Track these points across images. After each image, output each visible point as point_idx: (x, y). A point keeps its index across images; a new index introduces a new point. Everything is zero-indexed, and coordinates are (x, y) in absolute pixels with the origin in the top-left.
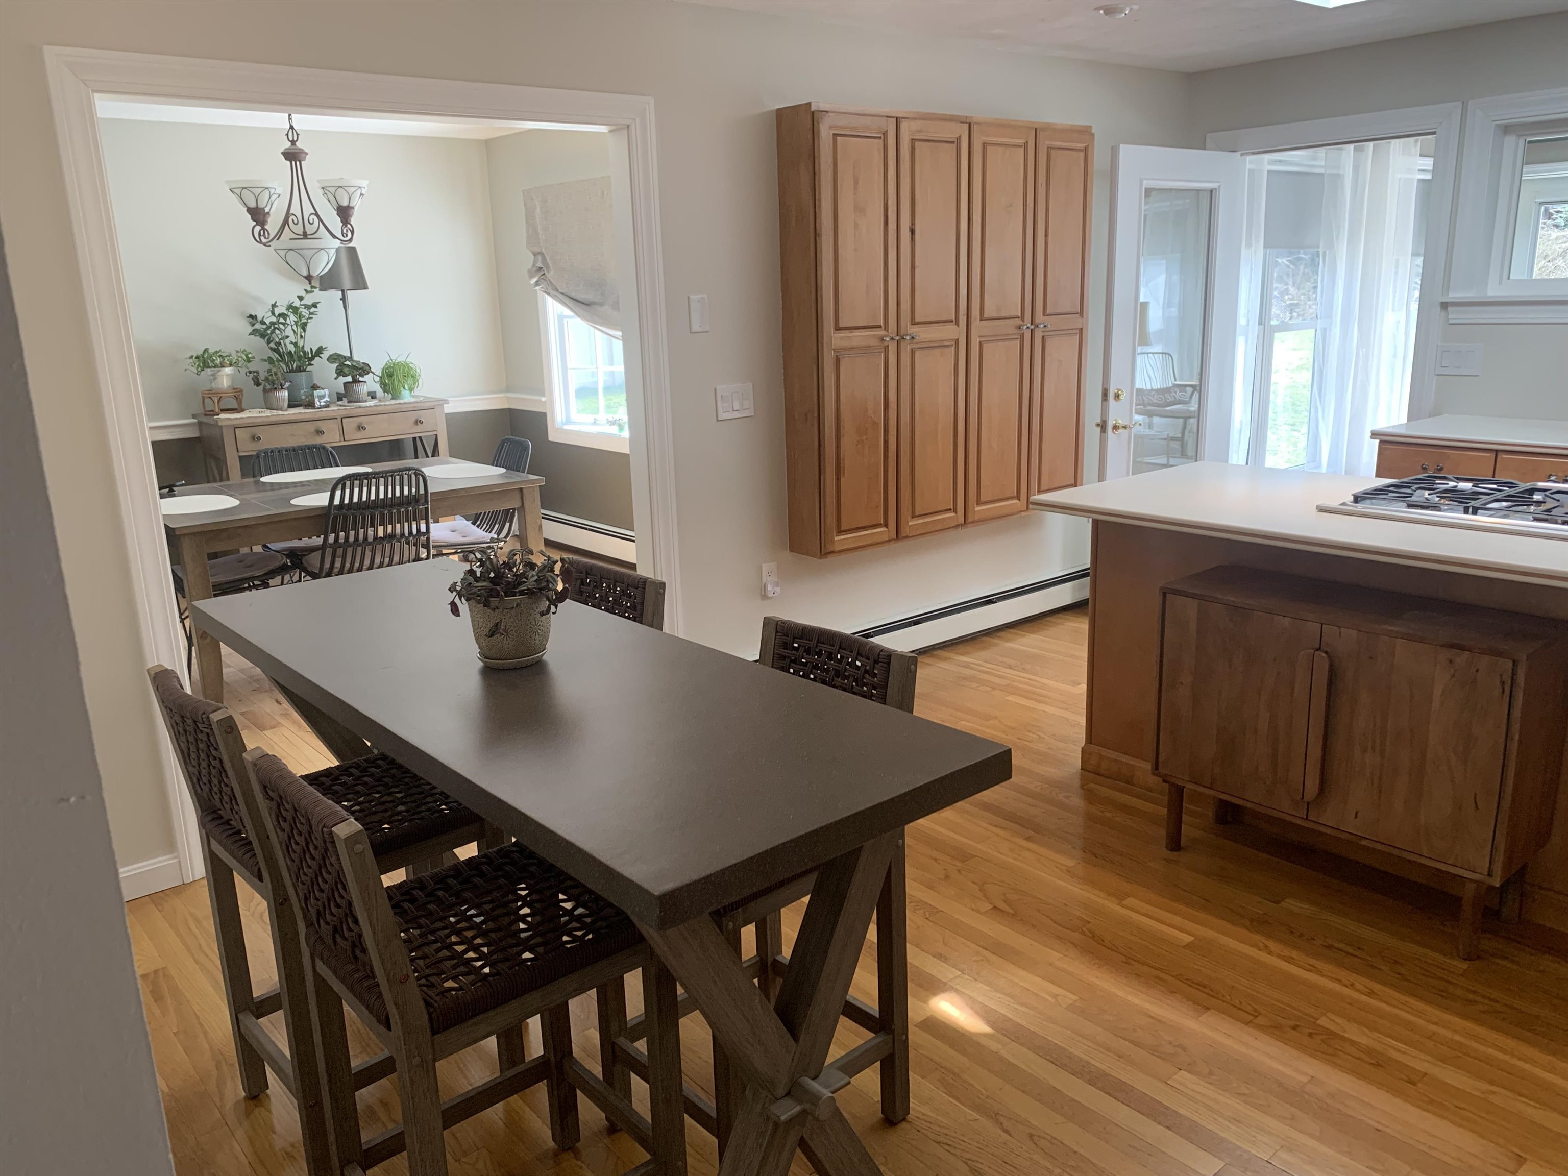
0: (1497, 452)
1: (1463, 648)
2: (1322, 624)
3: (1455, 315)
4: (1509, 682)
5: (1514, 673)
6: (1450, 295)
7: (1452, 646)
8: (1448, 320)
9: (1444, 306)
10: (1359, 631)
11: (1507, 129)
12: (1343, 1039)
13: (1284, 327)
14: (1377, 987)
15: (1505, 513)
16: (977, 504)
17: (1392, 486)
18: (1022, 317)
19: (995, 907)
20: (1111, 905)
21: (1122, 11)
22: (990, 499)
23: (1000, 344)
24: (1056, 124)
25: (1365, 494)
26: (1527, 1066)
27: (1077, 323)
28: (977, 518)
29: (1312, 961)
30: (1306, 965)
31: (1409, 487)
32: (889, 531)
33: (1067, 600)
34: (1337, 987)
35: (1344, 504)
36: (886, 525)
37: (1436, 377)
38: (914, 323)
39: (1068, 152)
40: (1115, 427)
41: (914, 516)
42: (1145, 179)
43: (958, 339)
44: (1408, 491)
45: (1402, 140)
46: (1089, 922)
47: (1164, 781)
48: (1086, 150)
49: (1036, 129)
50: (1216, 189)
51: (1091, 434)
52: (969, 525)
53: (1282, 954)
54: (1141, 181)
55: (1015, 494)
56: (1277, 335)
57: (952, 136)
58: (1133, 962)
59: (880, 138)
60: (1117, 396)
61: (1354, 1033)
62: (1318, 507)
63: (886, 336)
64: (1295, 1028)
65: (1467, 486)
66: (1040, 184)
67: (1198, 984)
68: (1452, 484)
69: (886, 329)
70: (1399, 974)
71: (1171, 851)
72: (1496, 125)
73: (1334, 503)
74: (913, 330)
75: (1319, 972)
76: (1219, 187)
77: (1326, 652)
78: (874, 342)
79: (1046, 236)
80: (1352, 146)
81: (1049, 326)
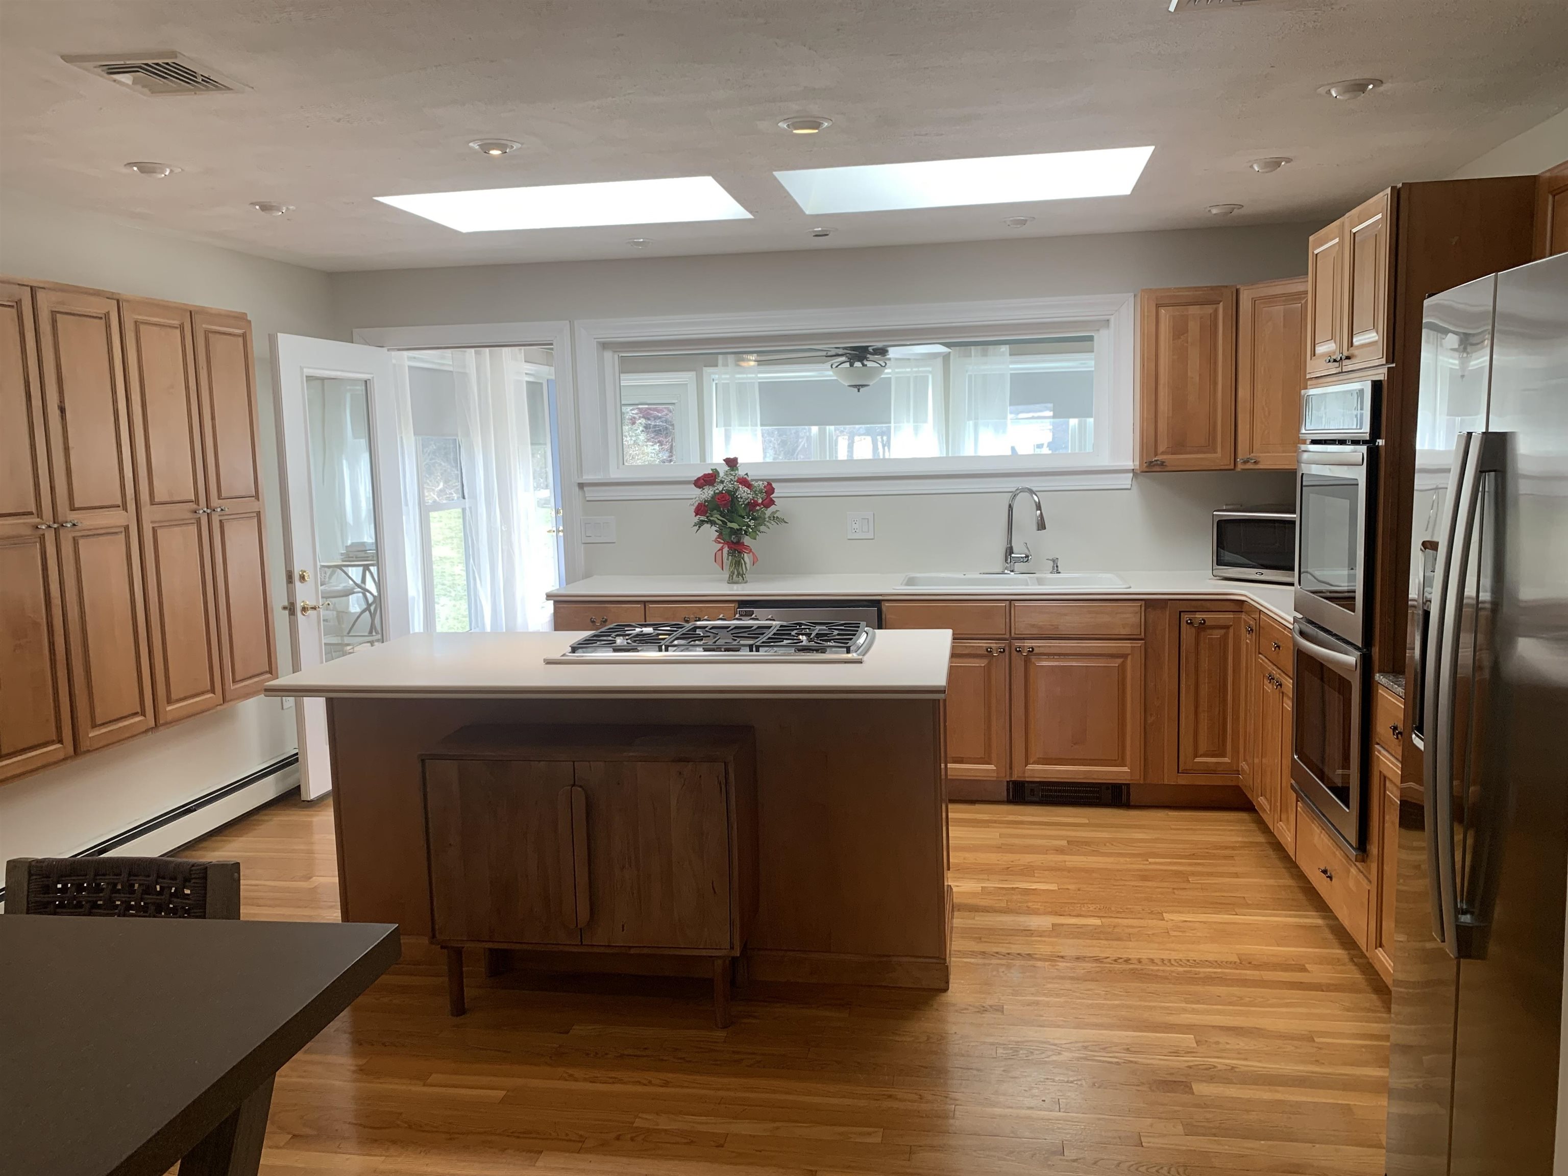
0: (645, 602)
1: (687, 760)
2: (574, 762)
3: (590, 493)
4: (724, 781)
5: (727, 773)
6: (584, 477)
7: (680, 760)
8: (586, 497)
9: (581, 486)
10: (605, 762)
11: (605, 346)
12: (658, 1131)
13: (437, 507)
14: (669, 1076)
15: (687, 648)
16: (168, 703)
17: (595, 636)
18: (197, 501)
19: (294, 1136)
20: (417, 1088)
21: (279, 210)
22: (182, 696)
23: (177, 529)
24: (211, 308)
25: (579, 644)
26: (791, 1097)
27: (254, 506)
28: (169, 718)
29: (613, 1074)
30: (608, 1079)
31: (609, 636)
32: (64, 748)
33: (270, 795)
34: (640, 1089)
35: (564, 655)
36: (60, 741)
37: (583, 545)
38: (73, 509)
39: (228, 337)
40: (304, 609)
41: (94, 726)
42: (306, 367)
43: (128, 526)
44: (610, 638)
45: (510, 348)
46: (401, 1114)
47: (442, 947)
48: (244, 336)
49: (191, 312)
50: (369, 380)
51: (280, 619)
52: (161, 728)
53: (587, 1076)
54: (301, 368)
55: (209, 688)
56: (432, 514)
57: (99, 311)
58: (456, 1136)
59: (12, 307)
60: (302, 578)
61: (664, 1123)
62: (545, 660)
63: (42, 524)
64: (618, 1138)
65: (649, 630)
66: (200, 367)
67: (524, 1133)
68: (638, 630)
69: (40, 514)
70: (681, 1059)
71: (457, 1016)
72: (597, 342)
73: (557, 656)
74: (74, 516)
75: (621, 1082)
76: (373, 378)
77: (581, 787)
78: (28, 531)
79: (213, 418)
80: (473, 350)
81: (226, 509)
